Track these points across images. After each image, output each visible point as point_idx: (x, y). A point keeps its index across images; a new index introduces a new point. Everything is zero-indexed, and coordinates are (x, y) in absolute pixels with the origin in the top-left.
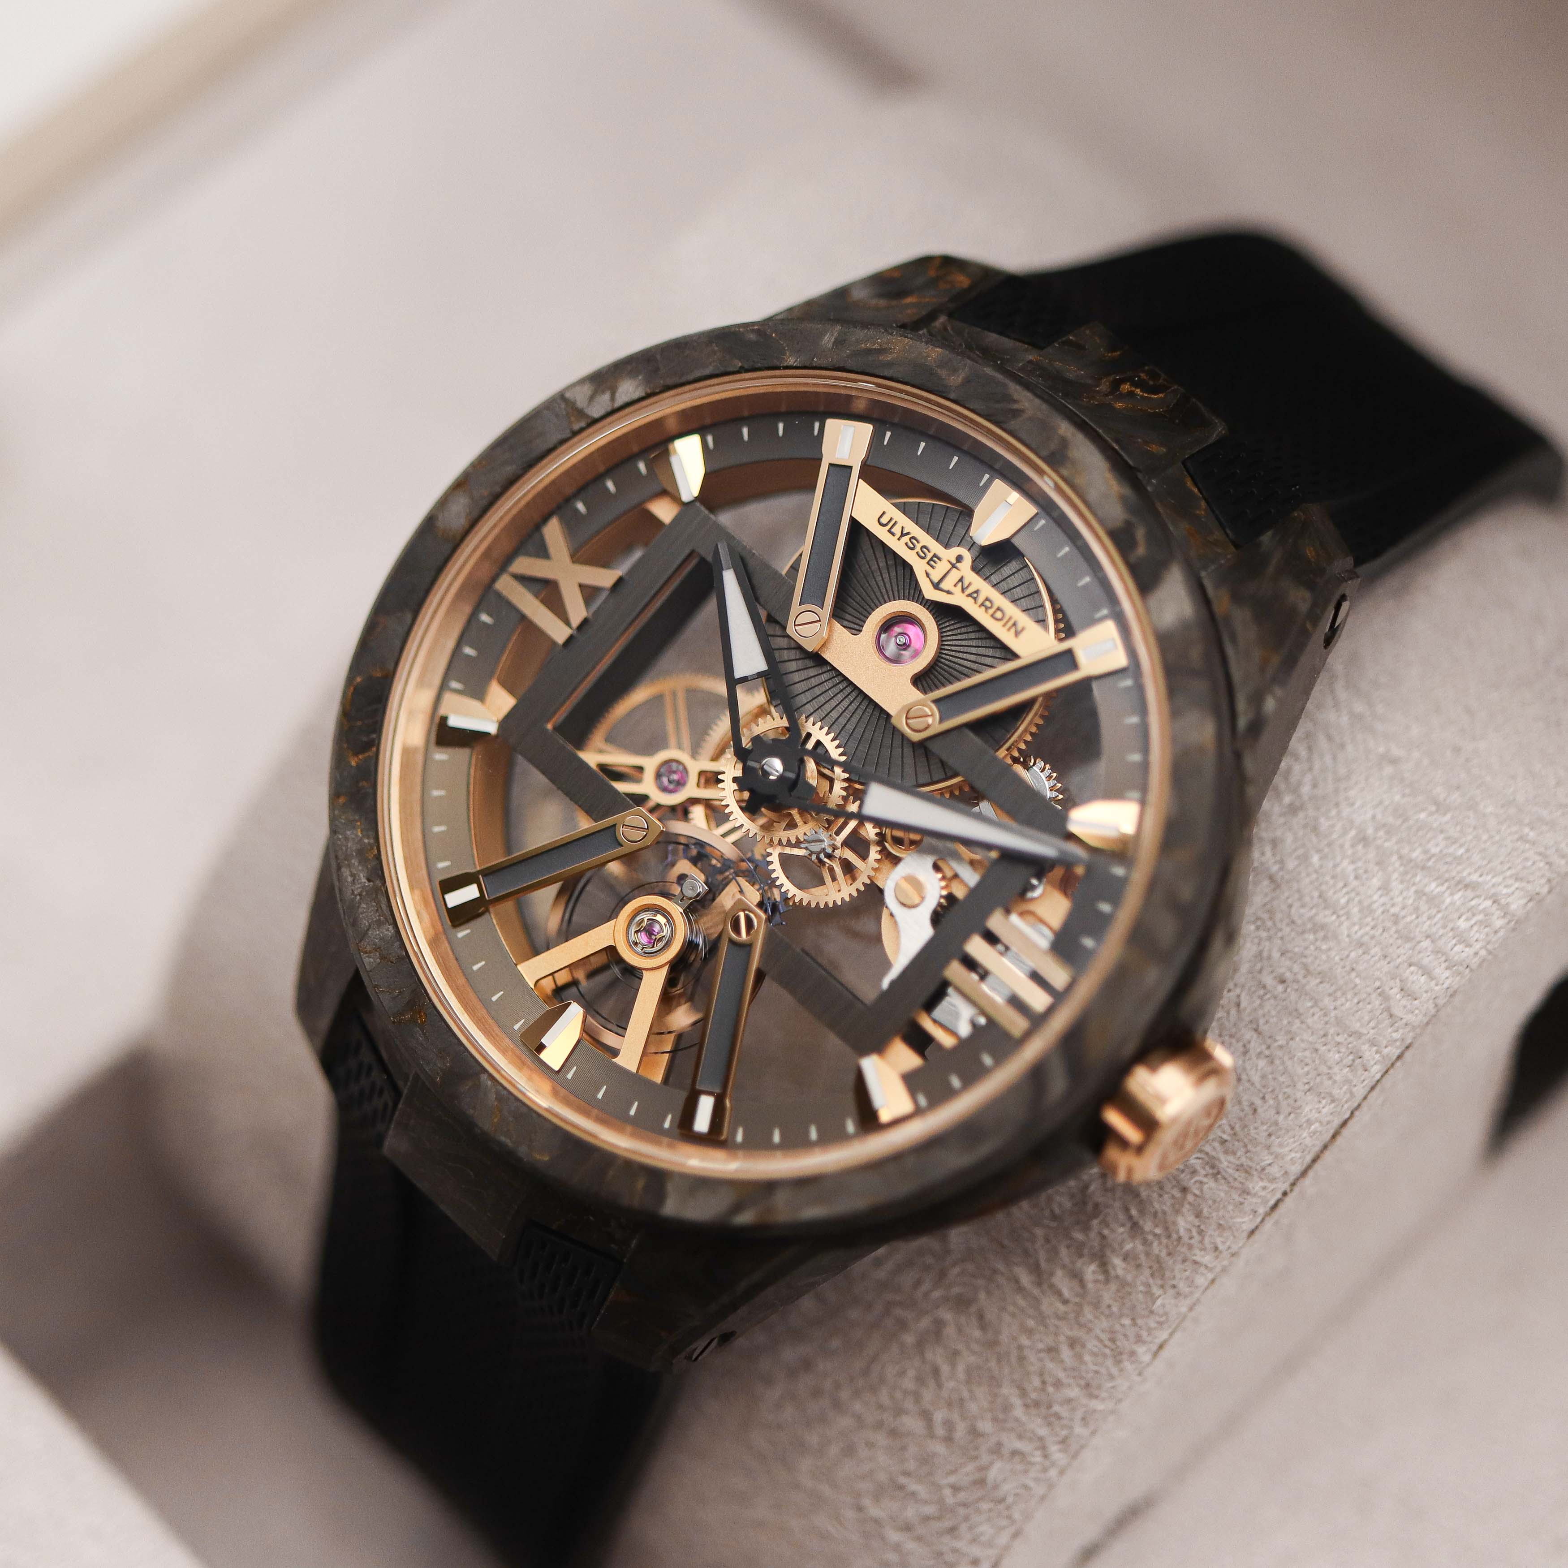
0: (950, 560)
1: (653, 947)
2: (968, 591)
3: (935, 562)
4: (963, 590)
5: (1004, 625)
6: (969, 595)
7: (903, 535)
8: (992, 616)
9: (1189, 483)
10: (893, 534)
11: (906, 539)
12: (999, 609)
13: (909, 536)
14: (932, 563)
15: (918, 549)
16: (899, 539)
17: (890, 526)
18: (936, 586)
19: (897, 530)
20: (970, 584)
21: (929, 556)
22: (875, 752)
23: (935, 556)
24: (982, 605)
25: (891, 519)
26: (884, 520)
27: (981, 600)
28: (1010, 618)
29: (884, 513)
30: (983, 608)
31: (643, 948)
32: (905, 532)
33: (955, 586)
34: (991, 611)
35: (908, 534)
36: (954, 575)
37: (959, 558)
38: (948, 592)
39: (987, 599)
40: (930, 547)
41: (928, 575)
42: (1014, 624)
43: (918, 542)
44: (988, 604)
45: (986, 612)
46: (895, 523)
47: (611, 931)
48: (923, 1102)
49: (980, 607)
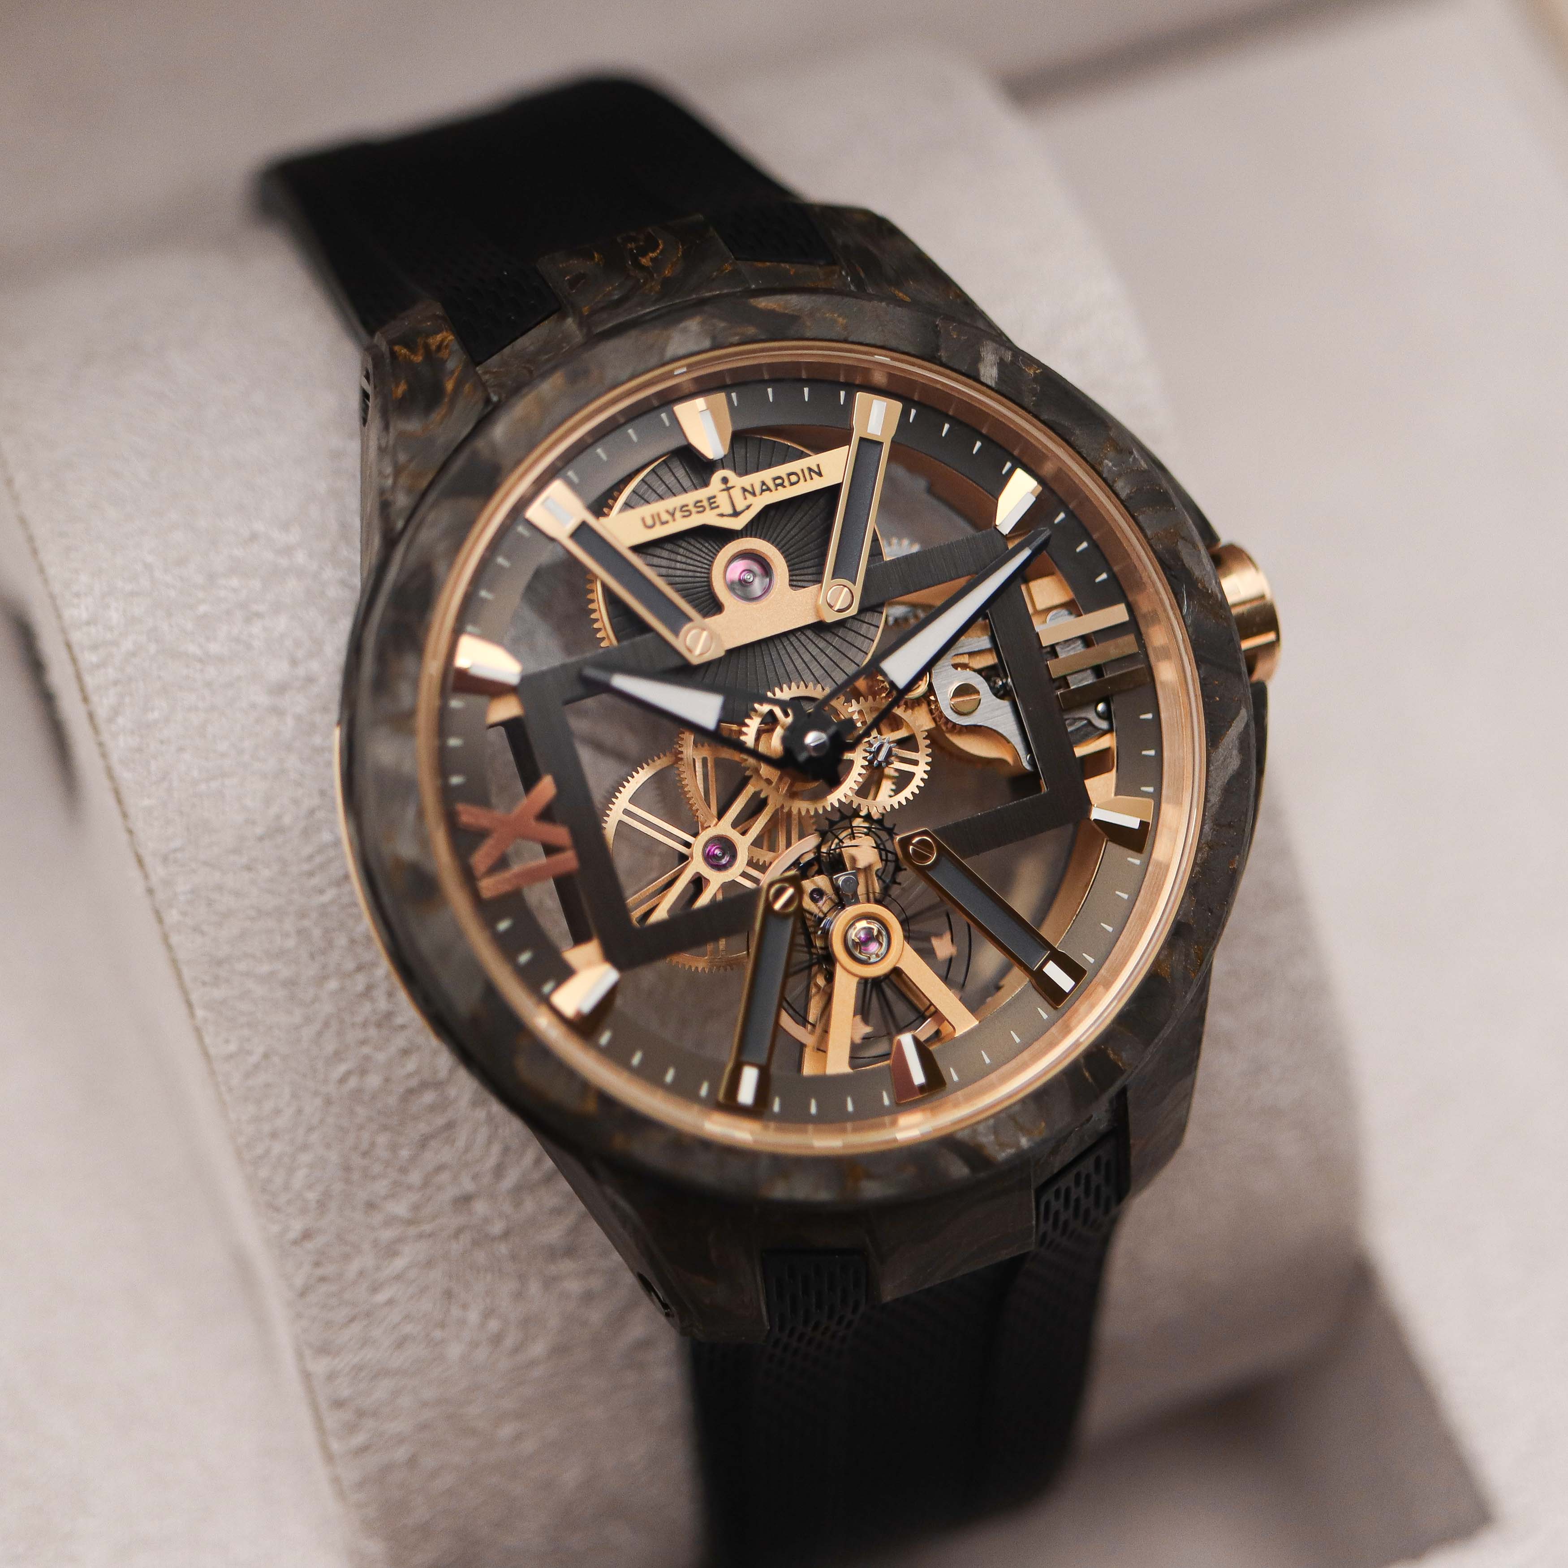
0: (720, 489)
1: (882, 945)
2: (758, 491)
3: (715, 502)
4: (754, 494)
5: (806, 480)
6: (763, 491)
7: (673, 515)
8: (792, 484)
9: (760, 265)
10: (667, 522)
11: (678, 514)
12: (789, 475)
13: (678, 510)
14: (713, 505)
15: (694, 510)
16: (674, 520)
17: (657, 520)
18: (736, 514)
19: (665, 517)
20: (752, 486)
21: (705, 503)
23: (709, 499)
24: (777, 485)
25: (653, 517)
26: (649, 522)
27: (771, 485)
28: (802, 470)
29: (643, 519)
30: (779, 488)
31: (877, 954)
32: (672, 511)
33: (745, 498)
35: (675, 509)
36: (736, 493)
37: (725, 480)
38: (748, 507)
39: (775, 479)
40: (699, 498)
41: (722, 515)
42: (810, 470)
43: (688, 506)
44: (778, 481)
45: (785, 487)
46: (658, 515)
47: (846, 974)
48: (1150, 789)
49: (777, 490)
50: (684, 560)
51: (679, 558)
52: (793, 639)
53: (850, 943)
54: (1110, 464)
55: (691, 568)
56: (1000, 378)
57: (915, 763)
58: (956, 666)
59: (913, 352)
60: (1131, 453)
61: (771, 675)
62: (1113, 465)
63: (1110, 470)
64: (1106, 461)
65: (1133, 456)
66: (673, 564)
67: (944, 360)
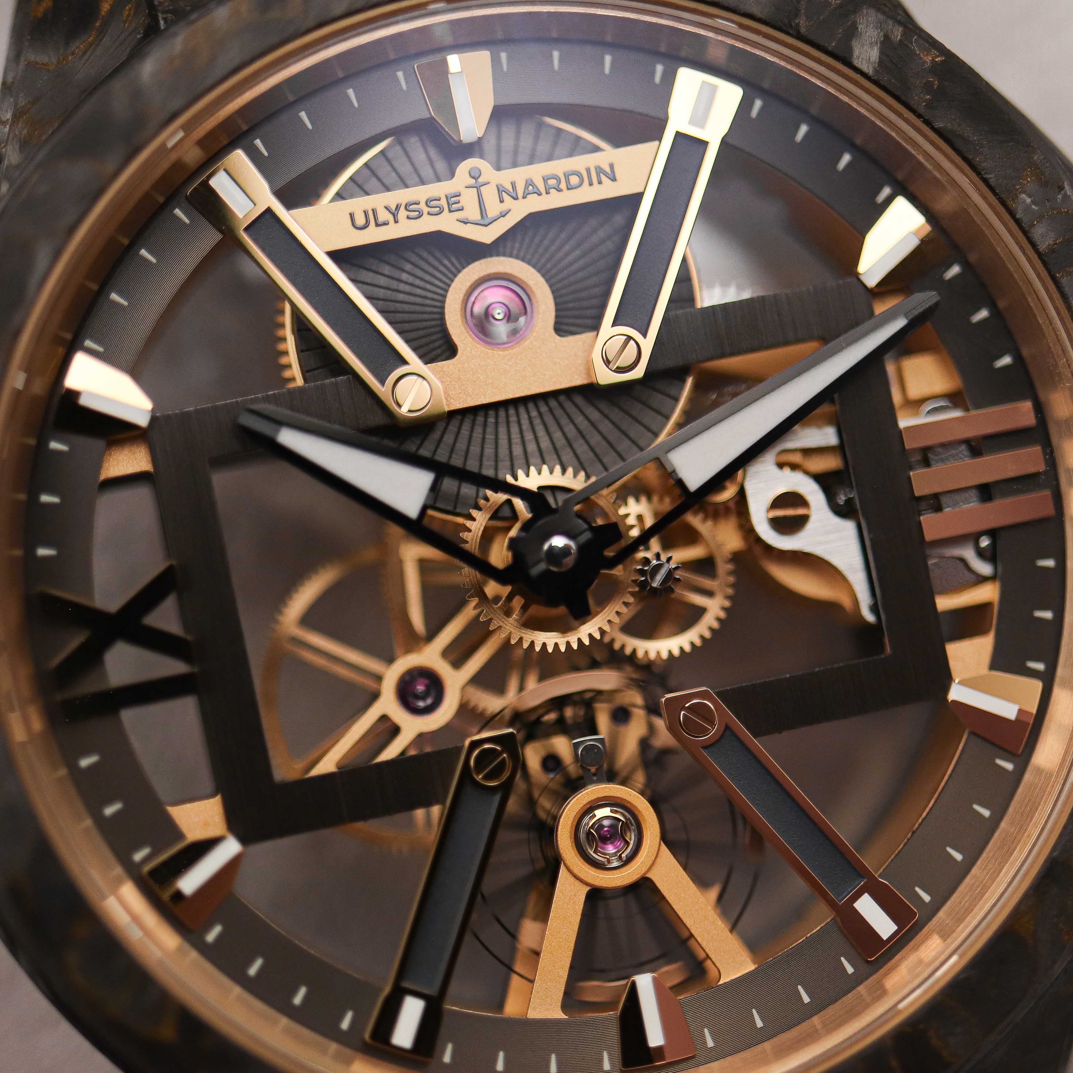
0: (467, 185)
1: (627, 843)
2: (520, 192)
3: (457, 202)
4: (514, 196)
5: (591, 184)
7: (395, 216)
8: (571, 188)
11: (403, 214)
12: (567, 176)
13: (402, 208)
14: (455, 207)
15: (426, 210)
16: (396, 221)
17: (372, 219)
18: (485, 222)
19: (384, 216)
20: (513, 185)
21: (443, 202)
22: (595, 438)
23: (449, 197)
24: (548, 187)
25: (366, 213)
26: (360, 221)
27: (541, 187)
28: (588, 170)
29: (352, 216)
30: (552, 191)
31: (620, 856)
32: (393, 208)
33: (502, 201)
34: (563, 186)
35: (398, 207)
36: (490, 194)
37: (475, 175)
39: (546, 178)
40: (435, 194)
42: (599, 170)
43: (418, 204)
44: (552, 182)
45: (560, 190)
46: (374, 211)
47: (572, 879)
48: (1040, 666)
49: (547, 193)
50: (411, 279)
51: (404, 276)
52: (553, 403)
53: (582, 836)
54: (1029, 200)
55: (419, 291)
56: (881, 62)
57: (709, 594)
58: (781, 465)
59: (759, 15)
60: (1061, 188)
61: (518, 450)
62: (1033, 202)
63: (1027, 208)
64: (1023, 196)
65: (1063, 192)
66: (394, 284)
67: (803, 30)
